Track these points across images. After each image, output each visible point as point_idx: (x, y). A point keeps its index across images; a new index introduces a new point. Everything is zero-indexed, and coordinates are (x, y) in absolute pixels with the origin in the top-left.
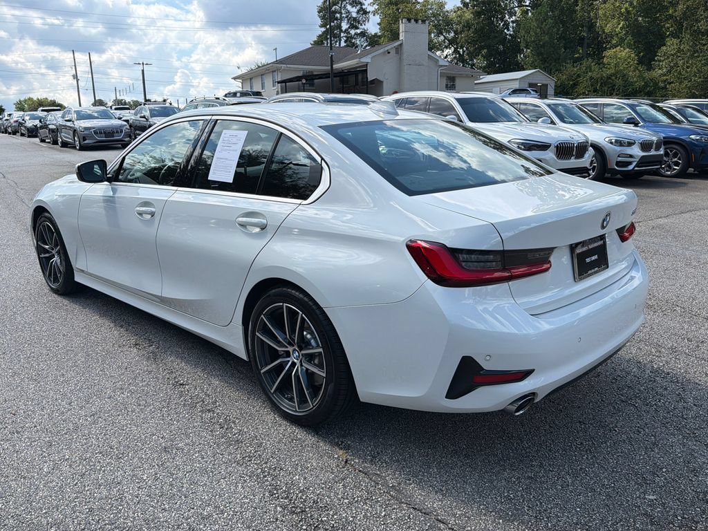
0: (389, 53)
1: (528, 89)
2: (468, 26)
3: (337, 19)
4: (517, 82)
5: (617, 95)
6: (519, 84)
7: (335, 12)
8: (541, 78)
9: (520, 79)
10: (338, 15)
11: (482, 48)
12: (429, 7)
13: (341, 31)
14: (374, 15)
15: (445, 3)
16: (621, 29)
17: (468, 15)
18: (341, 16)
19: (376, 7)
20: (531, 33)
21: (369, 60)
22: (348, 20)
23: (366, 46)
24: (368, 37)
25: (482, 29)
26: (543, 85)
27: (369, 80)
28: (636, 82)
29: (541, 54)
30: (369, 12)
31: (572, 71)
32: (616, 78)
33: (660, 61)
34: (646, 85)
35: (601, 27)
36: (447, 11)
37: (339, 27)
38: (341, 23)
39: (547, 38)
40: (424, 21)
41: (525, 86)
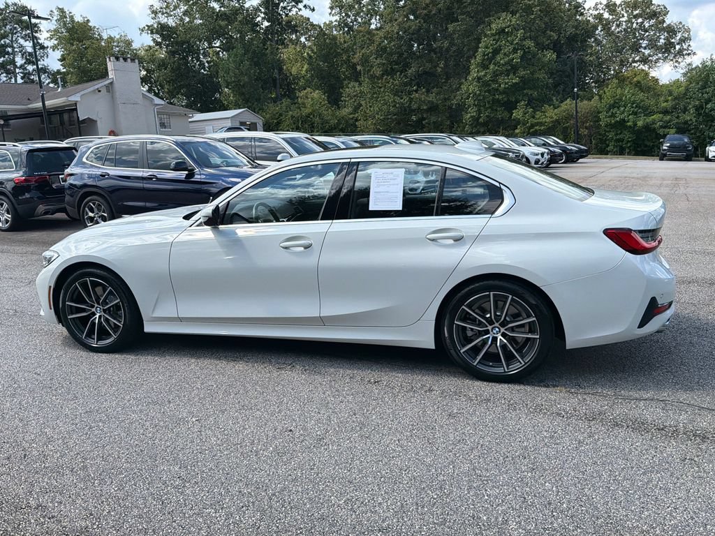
0: (99, 91)
1: (242, 127)
2: (162, 65)
3: (8, 53)
4: (229, 121)
5: (317, 131)
6: (231, 123)
7: (5, 46)
8: (250, 117)
9: (232, 117)
10: (10, 50)
11: (181, 87)
12: (115, 44)
13: (16, 67)
14: (54, 50)
15: (132, 41)
16: (307, 71)
17: (162, 54)
18: (13, 50)
19: (54, 42)
20: (231, 73)
21: (78, 99)
22: (23, 55)
23: (49, 83)
24: (49, 73)
25: (179, 68)
26: (252, 123)
27: (80, 119)
28: (331, 120)
29: (243, 94)
30: (47, 47)
31: (275, 110)
32: (314, 116)
33: (345, 101)
34: (339, 123)
35: (288, 70)
36: (136, 49)
37: (13, 62)
38: (14, 58)
39: (246, 79)
40: (133, 60)
41: (237, 125)
